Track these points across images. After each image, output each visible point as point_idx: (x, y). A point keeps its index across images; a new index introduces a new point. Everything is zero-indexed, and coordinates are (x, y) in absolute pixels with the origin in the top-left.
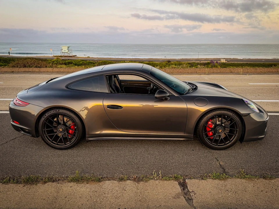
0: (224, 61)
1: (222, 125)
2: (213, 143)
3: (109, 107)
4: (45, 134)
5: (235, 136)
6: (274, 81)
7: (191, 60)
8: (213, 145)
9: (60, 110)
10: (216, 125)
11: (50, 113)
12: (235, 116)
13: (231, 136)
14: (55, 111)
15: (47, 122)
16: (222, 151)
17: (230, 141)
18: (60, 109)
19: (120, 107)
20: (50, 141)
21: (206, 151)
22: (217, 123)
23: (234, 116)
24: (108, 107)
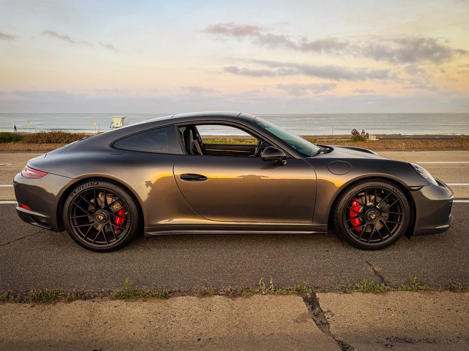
0: (375, 139)
1: (375, 207)
2: (361, 239)
3: (183, 177)
4: (74, 225)
5: (399, 225)
6: (456, 159)
7: (321, 137)
8: (360, 241)
9: (99, 184)
10: (366, 208)
11: (83, 187)
12: (398, 191)
13: (391, 226)
14: (91, 184)
15: (77, 204)
16: (376, 252)
17: (390, 234)
18: (99, 180)
19: (203, 177)
20: (82, 237)
21: (350, 252)
22: (368, 204)
23: (396, 190)
24: (181, 178)
